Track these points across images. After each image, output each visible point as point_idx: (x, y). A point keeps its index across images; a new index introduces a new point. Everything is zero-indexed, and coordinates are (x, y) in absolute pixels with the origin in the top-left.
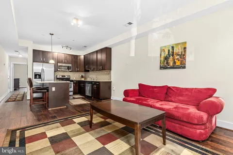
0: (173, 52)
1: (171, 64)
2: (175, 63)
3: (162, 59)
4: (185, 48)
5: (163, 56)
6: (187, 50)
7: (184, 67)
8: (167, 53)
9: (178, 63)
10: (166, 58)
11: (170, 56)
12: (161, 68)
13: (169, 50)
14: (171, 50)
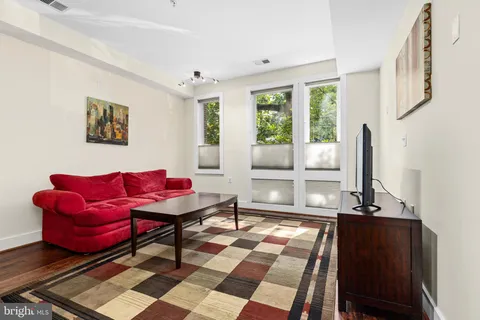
0: (112, 116)
1: (109, 135)
2: (114, 134)
3: (93, 122)
4: (127, 116)
5: (93, 117)
6: (129, 118)
7: (126, 144)
8: (102, 114)
9: (119, 136)
10: (100, 123)
11: (106, 122)
12: (89, 139)
13: (105, 111)
14: (108, 112)
